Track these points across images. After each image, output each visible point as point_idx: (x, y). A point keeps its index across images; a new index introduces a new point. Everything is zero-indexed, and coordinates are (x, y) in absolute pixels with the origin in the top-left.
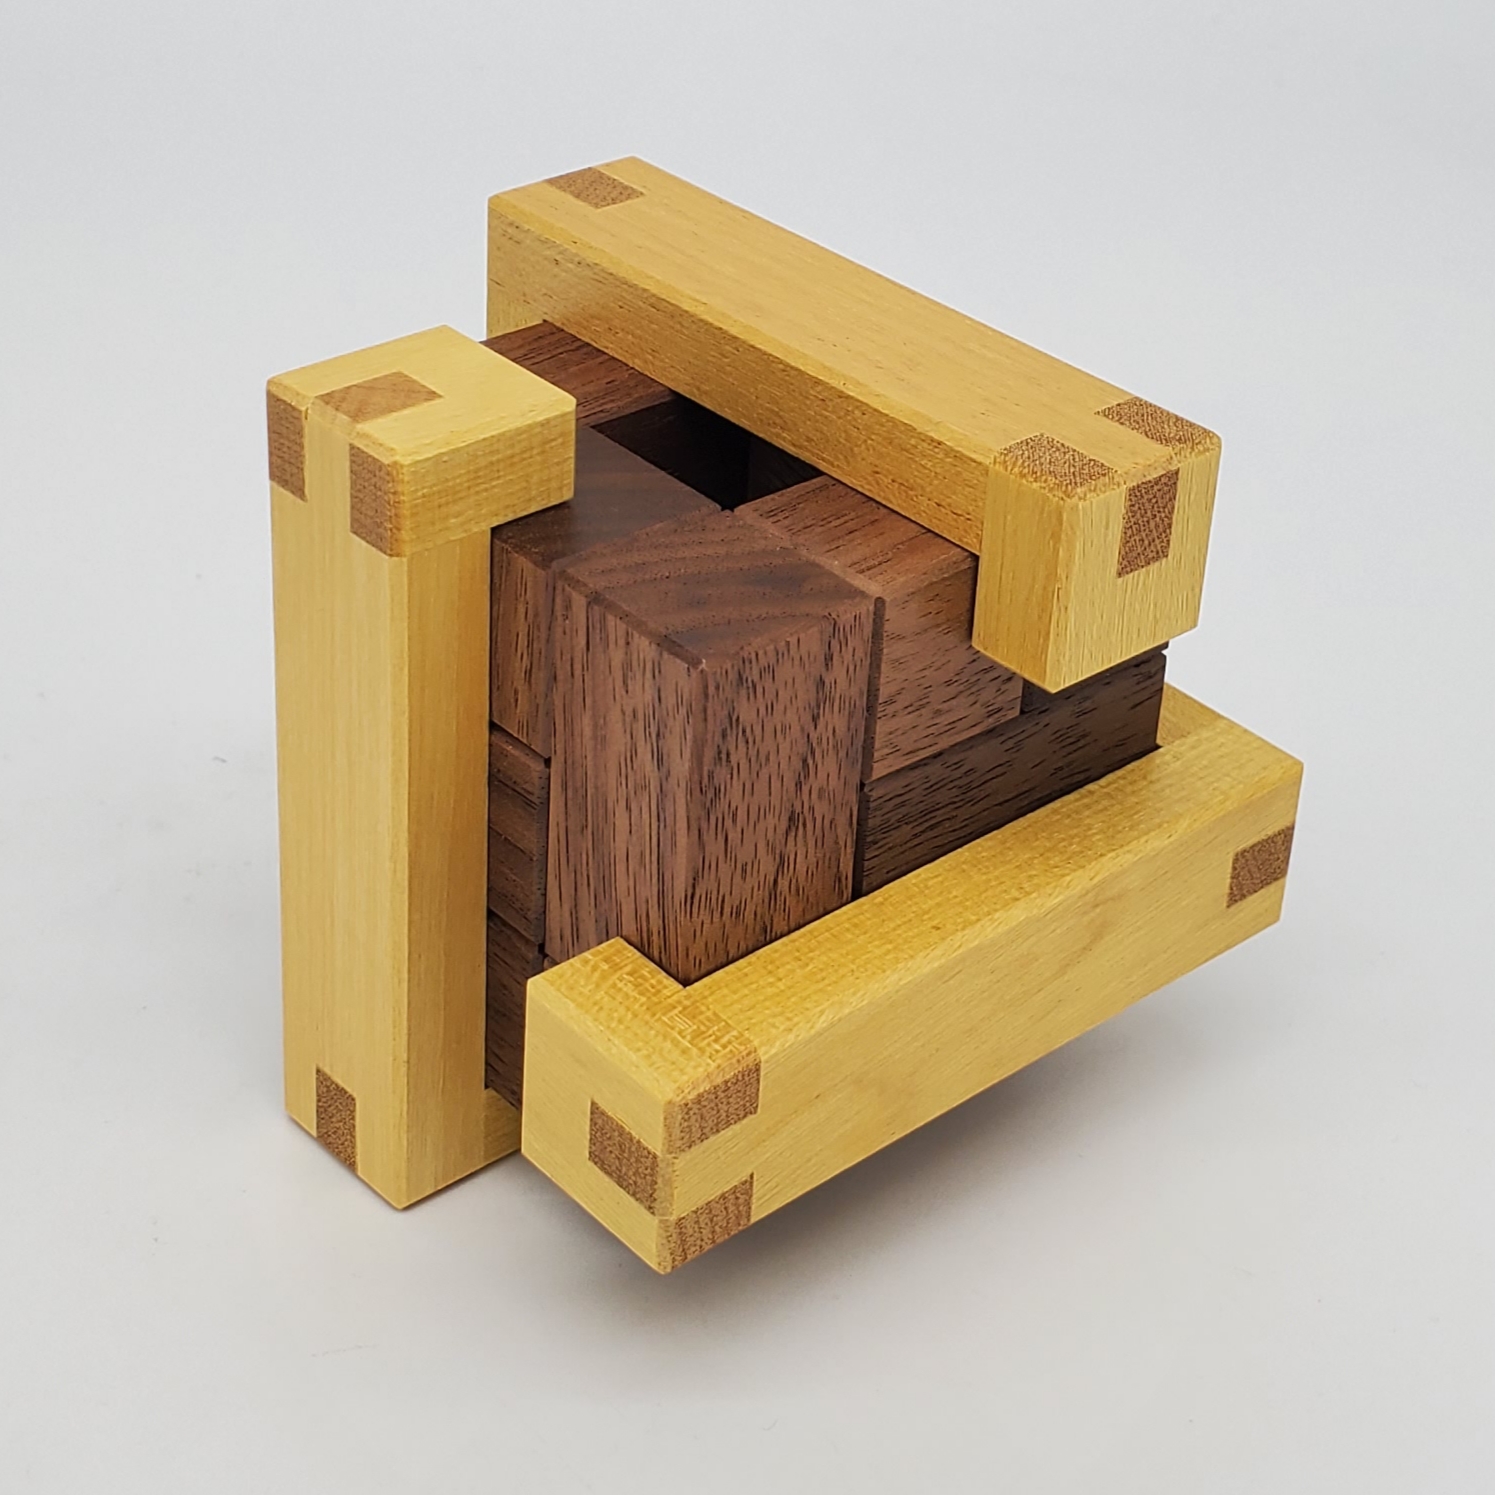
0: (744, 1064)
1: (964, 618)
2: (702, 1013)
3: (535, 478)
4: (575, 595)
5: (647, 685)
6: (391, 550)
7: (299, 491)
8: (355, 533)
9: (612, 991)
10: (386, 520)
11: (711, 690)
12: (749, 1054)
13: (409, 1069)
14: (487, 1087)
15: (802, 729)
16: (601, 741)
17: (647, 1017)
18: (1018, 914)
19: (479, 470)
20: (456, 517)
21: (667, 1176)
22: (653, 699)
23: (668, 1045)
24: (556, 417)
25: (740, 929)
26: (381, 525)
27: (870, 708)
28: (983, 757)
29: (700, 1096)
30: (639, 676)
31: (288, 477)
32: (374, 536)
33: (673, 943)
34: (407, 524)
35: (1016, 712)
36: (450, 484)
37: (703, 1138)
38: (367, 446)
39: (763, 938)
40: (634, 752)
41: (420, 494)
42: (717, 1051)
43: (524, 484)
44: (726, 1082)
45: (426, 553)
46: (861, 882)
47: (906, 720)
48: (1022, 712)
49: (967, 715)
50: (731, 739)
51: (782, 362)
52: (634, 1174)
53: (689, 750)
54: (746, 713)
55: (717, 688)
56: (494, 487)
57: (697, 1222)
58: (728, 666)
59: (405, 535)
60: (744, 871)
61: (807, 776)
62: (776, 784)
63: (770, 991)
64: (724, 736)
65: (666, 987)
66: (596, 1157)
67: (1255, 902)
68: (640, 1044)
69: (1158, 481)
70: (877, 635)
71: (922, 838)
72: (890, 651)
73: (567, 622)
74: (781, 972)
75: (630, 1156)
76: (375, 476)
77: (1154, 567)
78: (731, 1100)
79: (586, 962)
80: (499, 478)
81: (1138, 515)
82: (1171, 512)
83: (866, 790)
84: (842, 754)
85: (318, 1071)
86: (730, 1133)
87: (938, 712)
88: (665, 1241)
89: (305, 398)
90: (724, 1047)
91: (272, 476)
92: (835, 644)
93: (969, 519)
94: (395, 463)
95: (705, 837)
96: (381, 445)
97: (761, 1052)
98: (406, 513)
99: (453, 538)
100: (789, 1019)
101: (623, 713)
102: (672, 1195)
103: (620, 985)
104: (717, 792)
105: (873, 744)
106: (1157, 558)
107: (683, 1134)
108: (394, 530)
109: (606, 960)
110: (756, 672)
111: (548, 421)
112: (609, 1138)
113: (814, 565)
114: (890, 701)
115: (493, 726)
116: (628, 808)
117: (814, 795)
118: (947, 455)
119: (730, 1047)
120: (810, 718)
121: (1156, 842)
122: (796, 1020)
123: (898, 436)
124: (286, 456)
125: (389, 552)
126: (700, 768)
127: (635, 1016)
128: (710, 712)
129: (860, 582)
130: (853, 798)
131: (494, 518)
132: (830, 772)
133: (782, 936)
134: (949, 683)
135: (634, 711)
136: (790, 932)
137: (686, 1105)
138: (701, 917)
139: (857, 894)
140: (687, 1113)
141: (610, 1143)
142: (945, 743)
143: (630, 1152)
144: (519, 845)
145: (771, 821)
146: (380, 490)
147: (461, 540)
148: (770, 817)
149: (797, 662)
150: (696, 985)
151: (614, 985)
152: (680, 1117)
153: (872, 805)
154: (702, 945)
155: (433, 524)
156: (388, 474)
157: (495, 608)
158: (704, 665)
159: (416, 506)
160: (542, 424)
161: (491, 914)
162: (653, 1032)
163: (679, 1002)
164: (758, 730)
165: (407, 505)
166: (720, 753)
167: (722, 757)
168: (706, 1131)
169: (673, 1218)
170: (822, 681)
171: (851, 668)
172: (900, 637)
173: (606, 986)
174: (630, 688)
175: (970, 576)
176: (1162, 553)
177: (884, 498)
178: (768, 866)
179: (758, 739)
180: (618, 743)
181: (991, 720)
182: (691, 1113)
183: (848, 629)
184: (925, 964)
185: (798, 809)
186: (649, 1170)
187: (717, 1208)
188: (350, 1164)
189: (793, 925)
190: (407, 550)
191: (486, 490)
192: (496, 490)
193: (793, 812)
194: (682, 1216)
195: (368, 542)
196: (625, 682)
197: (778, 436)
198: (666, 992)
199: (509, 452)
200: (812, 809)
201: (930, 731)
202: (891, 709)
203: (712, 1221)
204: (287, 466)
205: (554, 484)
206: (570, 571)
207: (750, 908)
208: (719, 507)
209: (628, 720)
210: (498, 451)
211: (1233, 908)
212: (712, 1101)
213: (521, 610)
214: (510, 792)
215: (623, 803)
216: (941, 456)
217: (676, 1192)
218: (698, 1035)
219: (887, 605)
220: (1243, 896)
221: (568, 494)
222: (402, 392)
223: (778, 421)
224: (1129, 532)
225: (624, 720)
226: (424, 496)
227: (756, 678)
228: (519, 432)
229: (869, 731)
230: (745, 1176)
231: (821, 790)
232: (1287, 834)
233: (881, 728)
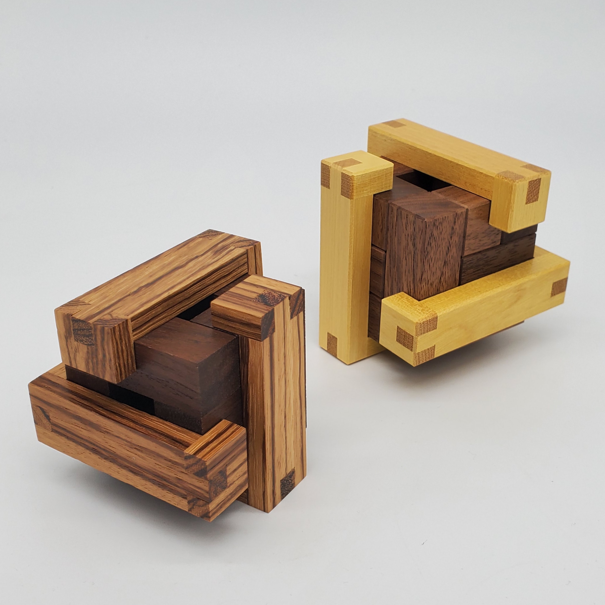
0: (434, 317)
1: (487, 217)
2: (423, 306)
3: (383, 183)
4: (394, 207)
5: (411, 228)
6: (351, 197)
7: (328, 187)
8: (342, 195)
9: (402, 302)
10: (350, 190)
11: (428, 226)
12: (435, 314)
13: (351, 329)
14: (368, 336)
15: (448, 240)
16: (399, 243)
17: (411, 307)
18: (499, 290)
19: (371, 179)
20: (366, 191)
21: (416, 342)
22: (413, 230)
23: (416, 312)
24: (389, 168)
25: (432, 289)
26: (348, 192)
27: (464, 237)
28: (491, 254)
29: (424, 322)
30: (410, 225)
31: (325, 184)
32: (347, 195)
33: (416, 291)
34: (355, 191)
35: (499, 243)
36: (365, 182)
37: (424, 333)
38: (346, 172)
39: (437, 292)
40: (408, 244)
41: (358, 184)
42: (428, 313)
43: (381, 184)
44: (430, 320)
45: (359, 199)
46: (461, 282)
47: (472, 241)
48: (501, 244)
49: (487, 242)
50: (432, 240)
51: (442, 158)
52: (408, 342)
53: (421, 242)
54: (435, 233)
55: (429, 226)
56: (374, 184)
57: (422, 354)
58: (432, 220)
59: (355, 194)
60: (433, 274)
61: (449, 252)
62: (441, 253)
63: (439, 302)
64: (430, 238)
65: (414, 301)
66: (398, 340)
67: (558, 297)
68: (409, 311)
69: (536, 180)
70: (466, 218)
71: (476, 273)
72: (469, 223)
73: (392, 215)
74: (442, 299)
75: (407, 338)
76: (347, 179)
77: (535, 203)
78: (431, 325)
79: (395, 296)
80: (376, 182)
81: (531, 189)
82: (539, 189)
83: (462, 258)
84: (457, 247)
85: (328, 333)
86: (430, 333)
87: (480, 240)
88: (415, 358)
89: (330, 164)
90: (429, 312)
91: (322, 184)
92: (456, 219)
93: (489, 191)
94: (353, 176)
95: (425, 264)
96: (349, 172)
97: (438, 314)
98: (355, 188)
99: (365, 196)
100: (444, 308)
101: (405, 235)
102: (417, 346)
103: (404, 301)
104: (428, 253)
105: (464, 246)
106: (535, 201)
107: (420, 331)
108: (352, 193)
109: (400, 296)
110: (438, 223)
111: (387, 168)
112: (402, 334)
113: (451, 202)
114: (469, 236)
115: (372, 245)
116: (406, 259)
117: (450, 257)
118: (484, 176)
119: (430, 312)
120: (450, 237)
121: (533, 277)
122: (446, 308)
123: (472, 173)
124: (325, 178)
125: (350, 198)
126: (424, 246)
127: (408, 306)
128: (427, 232)
129: (462, 205)
130: (459, 259)
131: (374, 192)
132: (454, 252)
133: (442, 292)
134: (483, 233)
135: (408, 235)
136: (443, 292)
137: (421, 324)
138: (423, 284)
139: (459, 285)
140: (421, 326)
141: (402, 335)
142: (481, 249)
143: (407, 337)
144: (378, 274)
145: (440, 262)
146: (349, 182)
147: (366, 196)
148: (440, 261)
149: (447, 222)
150: (422, 301)
151: (402, 301)
152: (419, 326)
153: (464, 262)
154: (423, 291)
155: (360, 192)
156: (351, 178)
157: (374, 214)
158: (426, 220)
159: (357, 187)
160: (386, 169)
161: (370, 293)
162: (412, 309)
163: (418, 304)
164: (438, 238)
165: (355, 186)
166: (429, 243)
167: (429, 244)
168: (425, 331)
169: (417, 352)
170: (453, 228)
171: (460, 226)
172: (472, 220)
173: (400, 301)
174: (407, 229)
175: (489, 205)
176: (536, 200)
177: (468, 189)
178: (439, 273)
179: (438, 241)
180: (404, 243)
181: (493, 244)
182: (422, 326)
183: (460, 215)
184: (477, 298)
185: (446, 260)
186: (411, 341)
187: (427, 352)
188: (335, 356)
189: (444, 290)
190: (355, 198)
191: (373, 185)
192: (375, 185)
193: (445, 261)
194: (419, 352)
195: (345, 196)
196: (406, 228)
197: (441, 177)
198: (415, 302)
199: (378, 176)
200: (450, 261)
201: (478, 245)
202: (469, 238)
203: (425, 355)
204: (325, 181)
205: (388, 185)
206: (393, 202)
207: (435, 284)
208: (427, 191)
209: (406, 237)
210: (375, 175)
211: (552, 298)
212: (426, 324)
213: (380, 214)
214: (376, 260)
215: (404, 258)
216: (482, 176)
217: (418, 345)
218: (422, 310)
219: (469, 210)
220: (555, 295)
221: (391, 188)
222: (353, 162)
223: (441, 173)
224: (529, 193)
225: (405, 237)
226: (359, 184)
227: (438, 225)
228: (380, 171)
229: (464, 243)
230: (434, 345)
231: (452, 256)
232: (566, 280)
233: (467, 242)
